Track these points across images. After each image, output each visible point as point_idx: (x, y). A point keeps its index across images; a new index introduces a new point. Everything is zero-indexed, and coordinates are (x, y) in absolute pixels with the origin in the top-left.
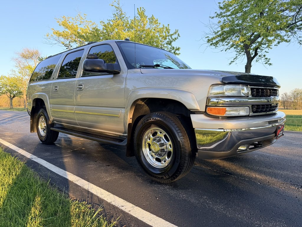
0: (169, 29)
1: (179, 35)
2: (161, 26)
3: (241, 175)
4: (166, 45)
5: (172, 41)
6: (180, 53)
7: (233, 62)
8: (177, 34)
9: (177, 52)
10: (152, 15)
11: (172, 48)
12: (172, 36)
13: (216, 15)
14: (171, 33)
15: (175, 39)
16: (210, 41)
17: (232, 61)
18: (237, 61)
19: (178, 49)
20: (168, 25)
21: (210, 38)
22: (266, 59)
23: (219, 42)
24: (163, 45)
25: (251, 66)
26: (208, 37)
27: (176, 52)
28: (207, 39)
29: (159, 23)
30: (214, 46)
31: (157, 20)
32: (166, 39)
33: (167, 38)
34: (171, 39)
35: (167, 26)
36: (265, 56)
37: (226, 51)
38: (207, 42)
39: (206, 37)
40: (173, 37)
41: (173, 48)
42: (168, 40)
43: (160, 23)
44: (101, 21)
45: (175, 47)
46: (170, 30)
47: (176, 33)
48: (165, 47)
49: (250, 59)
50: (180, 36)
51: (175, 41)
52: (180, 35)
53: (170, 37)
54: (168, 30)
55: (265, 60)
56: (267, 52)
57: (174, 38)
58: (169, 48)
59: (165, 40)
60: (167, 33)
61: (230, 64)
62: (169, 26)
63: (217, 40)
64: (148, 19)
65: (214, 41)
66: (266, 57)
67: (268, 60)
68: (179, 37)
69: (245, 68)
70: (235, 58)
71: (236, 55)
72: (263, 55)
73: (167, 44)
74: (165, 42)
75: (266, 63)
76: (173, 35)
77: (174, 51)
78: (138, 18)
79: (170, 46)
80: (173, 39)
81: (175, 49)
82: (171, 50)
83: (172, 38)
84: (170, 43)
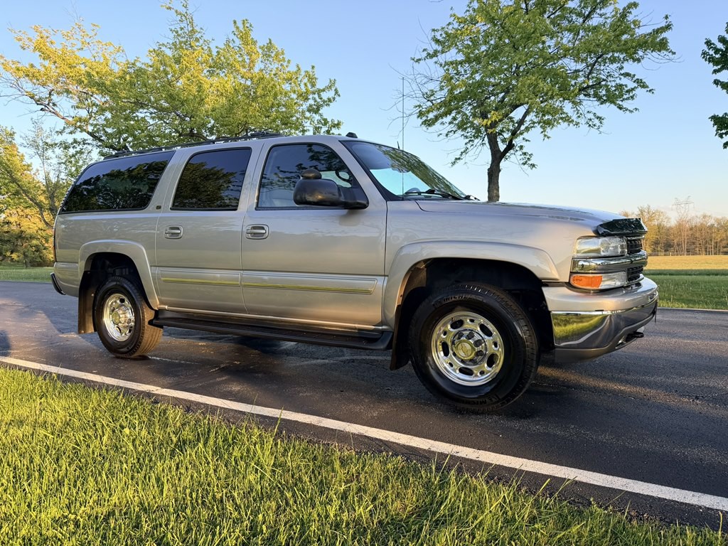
0: (315, 76)
1: (336, 92)
2: (292, 68)
4: (308, 114)
5: (322, 106)
7: (459, 159)
8: (333, 89)
10: (270, 40)
11: (323, 122)
12: (321, 93)
13: (425, 54)
14: (320, 85)
15: (329, 100)
16: (422, 114)
17: (458, 157)
18: (466, 158)
19: (337, 125)
20: (313, 67)
21: (424, 109)
22: (525, 154)
23: (439, 119)
25: (500, 171)
26: (420, 106)
27: (331, 132)
29: (286, 60)
31: (283, 53)
32: (308, 100)
33: (310, 97)
34: (319, 100)
35: (310, 69)
36: (521, 147)
37: (447, 135)
38: (418, 117)
39: (416, 107)
40: (325, 96)
41: (326, 122)
42: (311, 102)
43: (289, 61)
45: (329, 120)
46: (316, 79)
47: (330, 87)
48: (308, 118)
49: (498, 157)
50: (339, 95)
51: (329, 105)
52: (340, 93)
53: (316, 96)
54: (312, 81)
55: (523, 156)
56: (527, 140)
57: (326, 99)
58: (316, 122)
59: (304, 101)
60: (310, 87)
61: (454, 163)
62: (315, 70)
64: (260, 48)
65: (431, 116)
66: (524, 151)
67: (528, 156)
68: (337, 98)
69: (489, 174)
70: (463, 150)
71: (466, 144)
72: (519, 145)
73: (309, 111)
74: (305, 107)
75: (524, 164)
76: (324, 90)
77: (327, 129)
78: (235, 45)
79: (317, 117)
80: (324, 101)
81: (330, 123)
82: (321, 125)
83: (321, 99)
84: (316, 110)
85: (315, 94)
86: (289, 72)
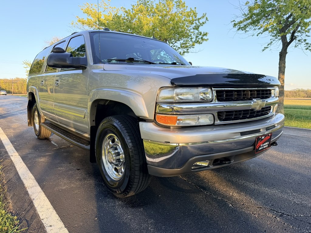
0: (196, 12)
1: (207, 19)
2: (188, 10)
3: (216, 193)
4: (192, 31)
5: (199, 26)
6: (208, 39)
7: (267, 48)
8: (205, 18)
9: (205, 37)
11: (199, 33)
12: (200, 20)
14: (198, 17)
15: (203, 23)
16: (236, 25)
17: (266, 47)
18: (271, 47)
19: (205, 34)
20: (195, 8)
21: (237, 22)
22: (307, 44)
23: (248, 26)
24: (189, 31)
25: (286, 53)
26: (234, 21)
27: (203, 38)
28: (233, 23)
29: (186, 6)
30: (243, 30)
31: (184, 3)
32: (193, 24)
33: (194, 22)
36: (305, 40)
37: (257, 35)
39: (232, 21)
40: (201, 21)
42: (194, 25)
43: (187, 7)
44: (122, 7)
45: (202, 33)
46: (197, 14)
47: (203, 17)
48: (191, 32)
49: (286, 45)
50: (208, 20)
51: (203, 25)
52: (208, 19)
53: (197, 22)
54: (195, 14)
55: (306, 45)
56: (308, 36)
57: (201, 23)
58: (196, 34)
59: (191, 24)
60: (194, 17)
61: (263, 50)
63: (245, 23)
64: (175, 2)
65: (242, 25)
66: (307, 42)
67: (309, 45)
68: (207, 22)
69: (280, 55)
70: (269, 43)
71: (271, 39)
72: (304, 39)
73: (194, 29)
74: (191, 27)
75: (307, 49)
76: (200, 19)
77: (201, 37)
78: (164, 2)
79: (196, 31)
80: (201, 24)
81: (203, 34)
82: (198, 35)
83: (199, 23)
84: (197, 28)
85: (196, 21)
86: (187, 12)
